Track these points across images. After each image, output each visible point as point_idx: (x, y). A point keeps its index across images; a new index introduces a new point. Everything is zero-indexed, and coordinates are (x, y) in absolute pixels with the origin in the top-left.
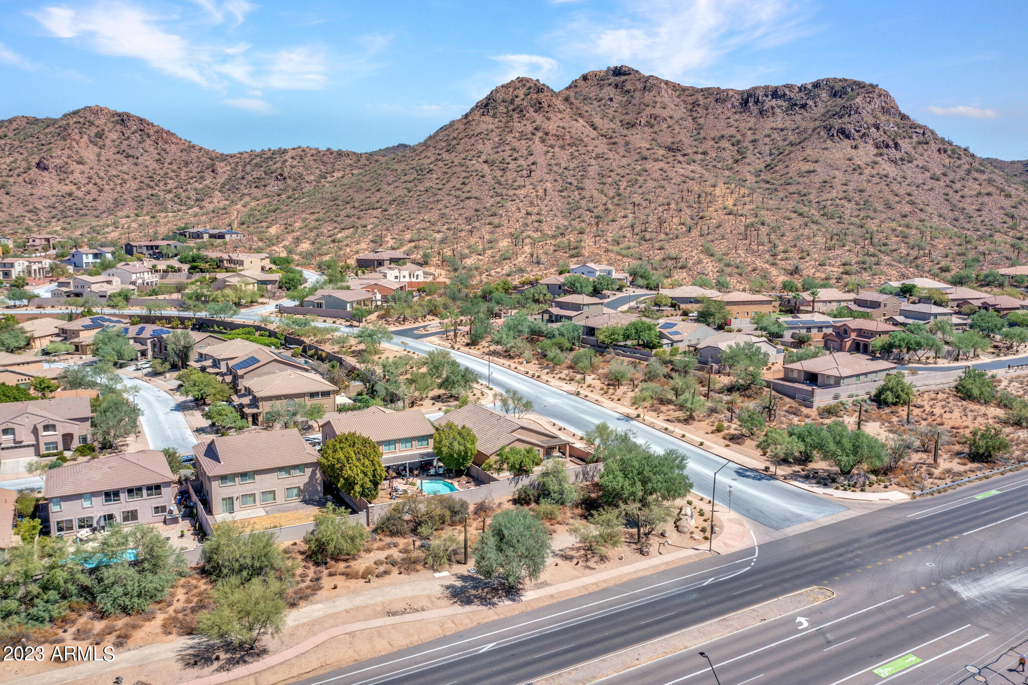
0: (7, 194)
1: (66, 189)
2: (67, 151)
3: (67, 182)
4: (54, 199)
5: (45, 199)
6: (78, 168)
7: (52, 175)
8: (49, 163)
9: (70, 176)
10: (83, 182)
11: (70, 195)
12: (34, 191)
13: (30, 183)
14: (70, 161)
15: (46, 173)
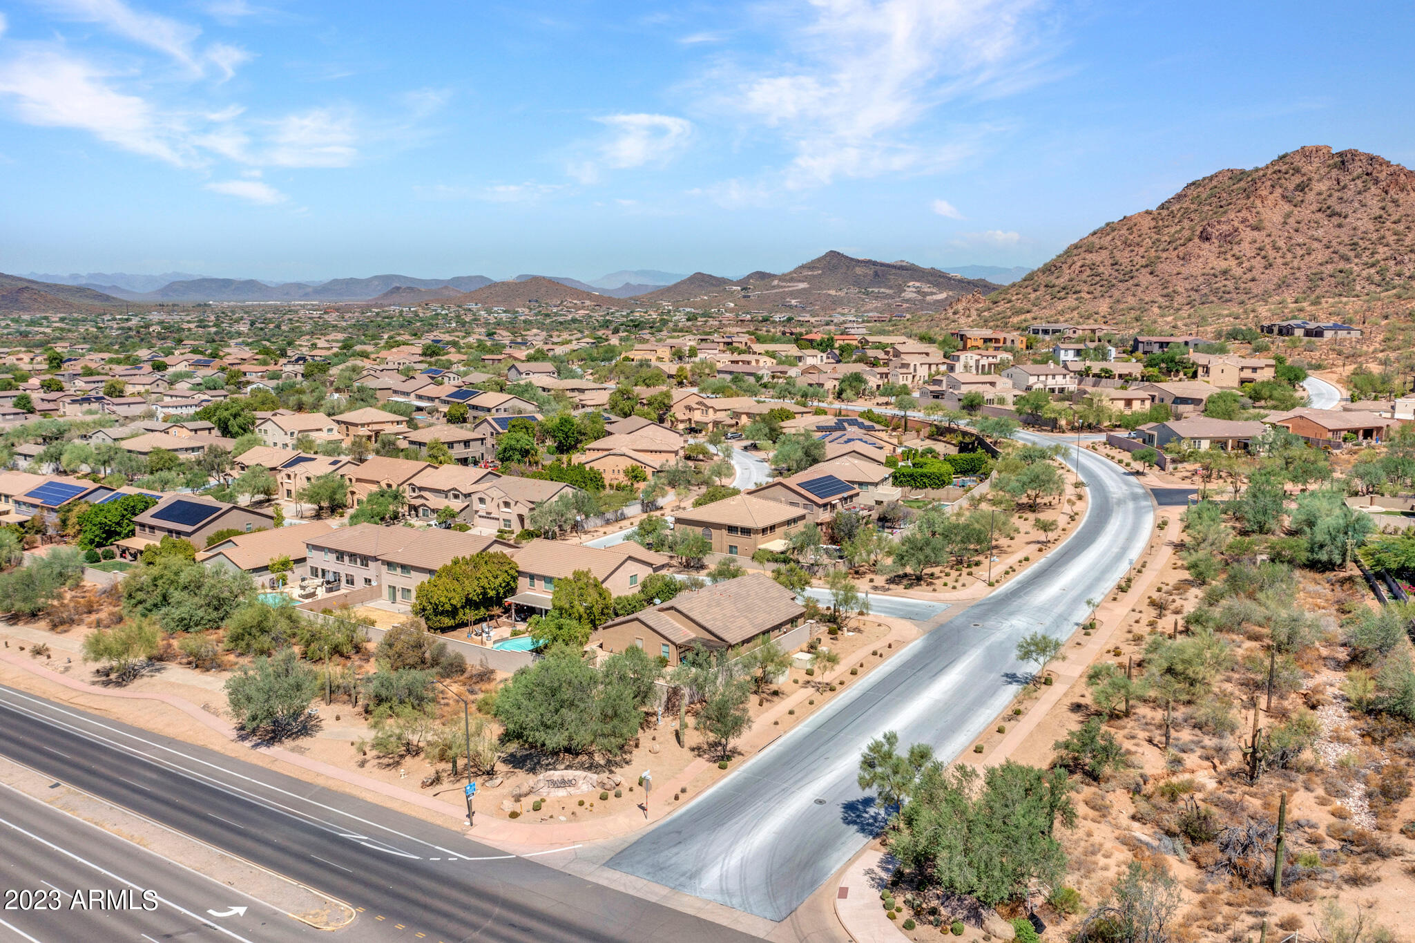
0: (1151, 273)
1: (1223, 265)
2: (1244, 213)
3: (1229, 256)
4: (1201, 279)
5: (1191, 279)
6: (1247, 235)
7: (1212, 247)
8: (1214, 232)
9: (1235, 247)
10: (1248, 255)
11: (1225, 272)
12: (1183, 270)
13: (1183, 259)
14: (1241, 227)
15: (1206, 245)
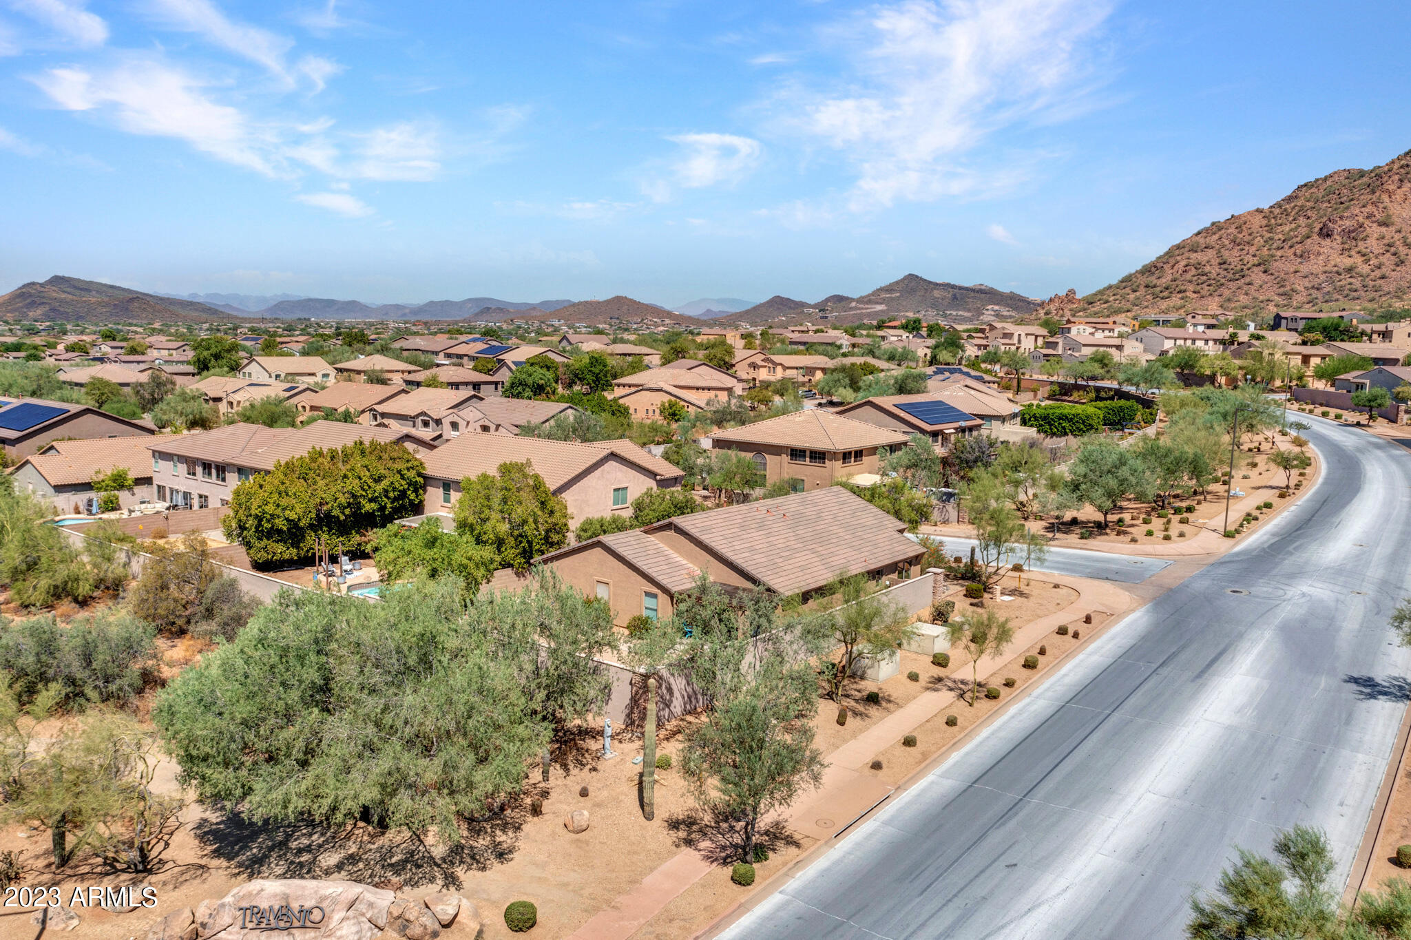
0: (1265, 272)
1: (1348, 262)
2: (1370, 208)
3: (1353, 253)
4: (1323, 277)
5: (1311, 278)
6: (1374, 230)
7: (1334, 244)
8: (1336, 228)
9: (1360, 243)
10: (1376, 252)
11: (1349, 270)
12: (1301, 268)
13: (1301, 256)
14: (1367, 222)
15: (1327, 242)
